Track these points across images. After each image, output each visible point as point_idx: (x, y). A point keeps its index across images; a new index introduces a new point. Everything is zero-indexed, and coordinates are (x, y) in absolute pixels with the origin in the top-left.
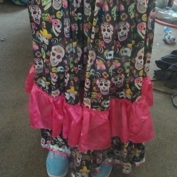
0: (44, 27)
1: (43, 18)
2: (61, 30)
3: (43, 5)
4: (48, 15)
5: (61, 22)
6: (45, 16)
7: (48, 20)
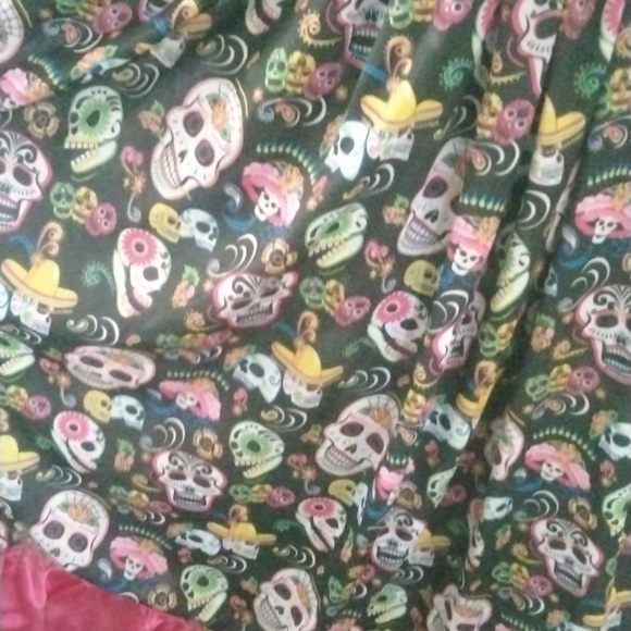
0: (51, 248)
1: (58, 205)
2: (154, 294)
3: (67, 146)
4: (87, 196)
5: (168, 260)
6: (69, 198)
7: (81, 221)
